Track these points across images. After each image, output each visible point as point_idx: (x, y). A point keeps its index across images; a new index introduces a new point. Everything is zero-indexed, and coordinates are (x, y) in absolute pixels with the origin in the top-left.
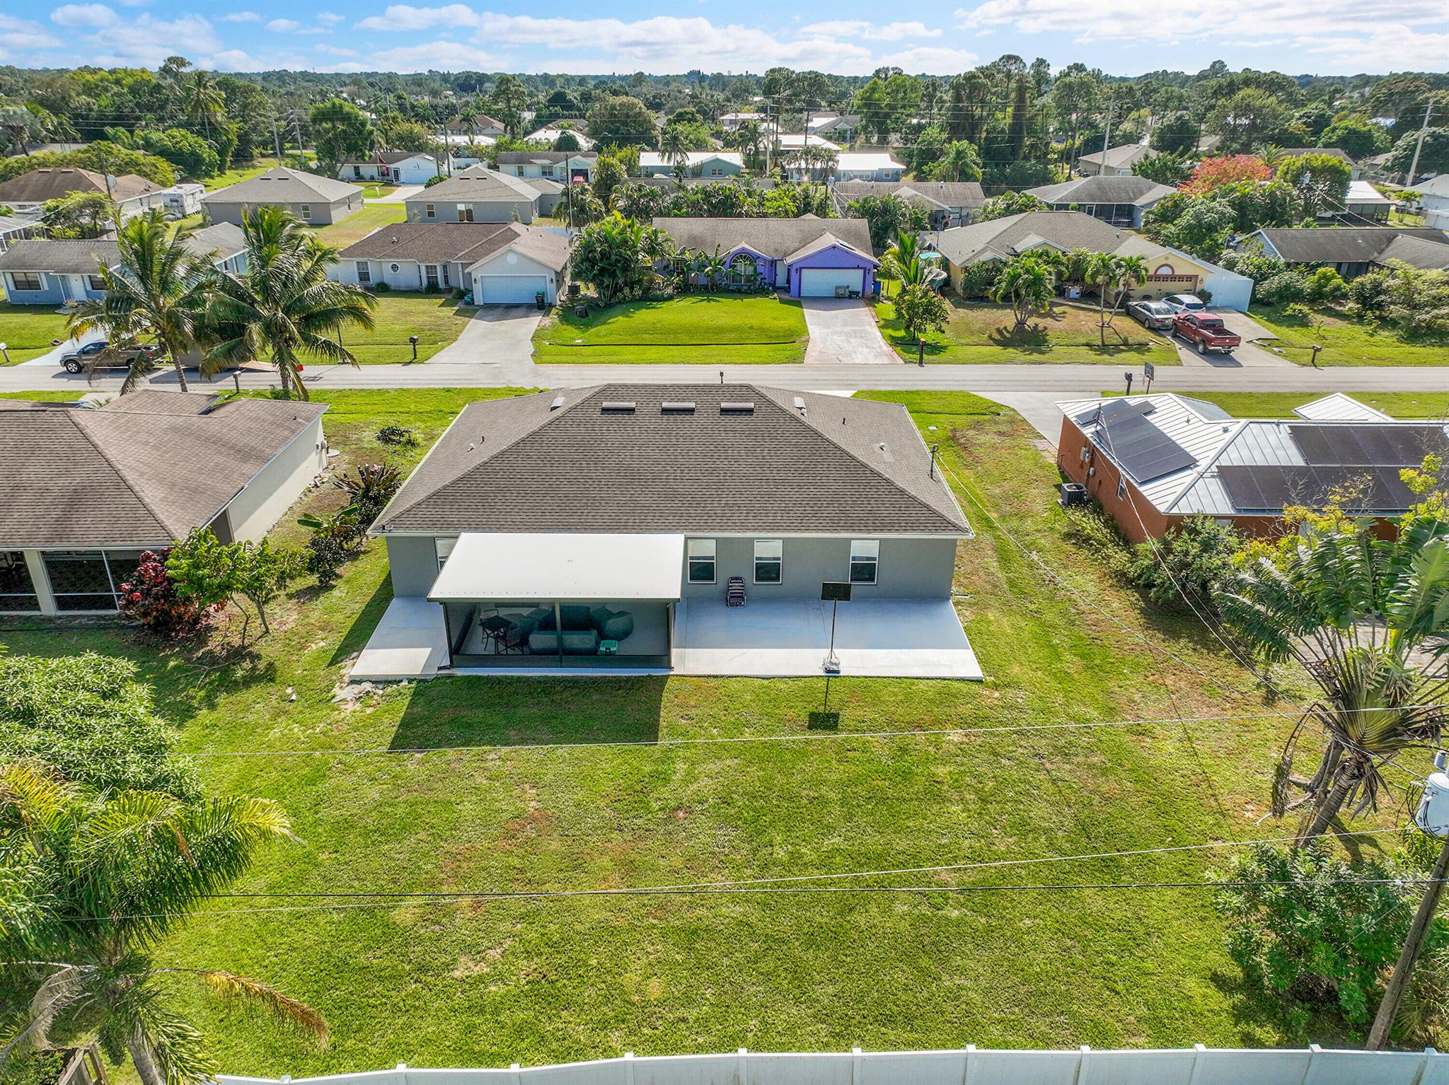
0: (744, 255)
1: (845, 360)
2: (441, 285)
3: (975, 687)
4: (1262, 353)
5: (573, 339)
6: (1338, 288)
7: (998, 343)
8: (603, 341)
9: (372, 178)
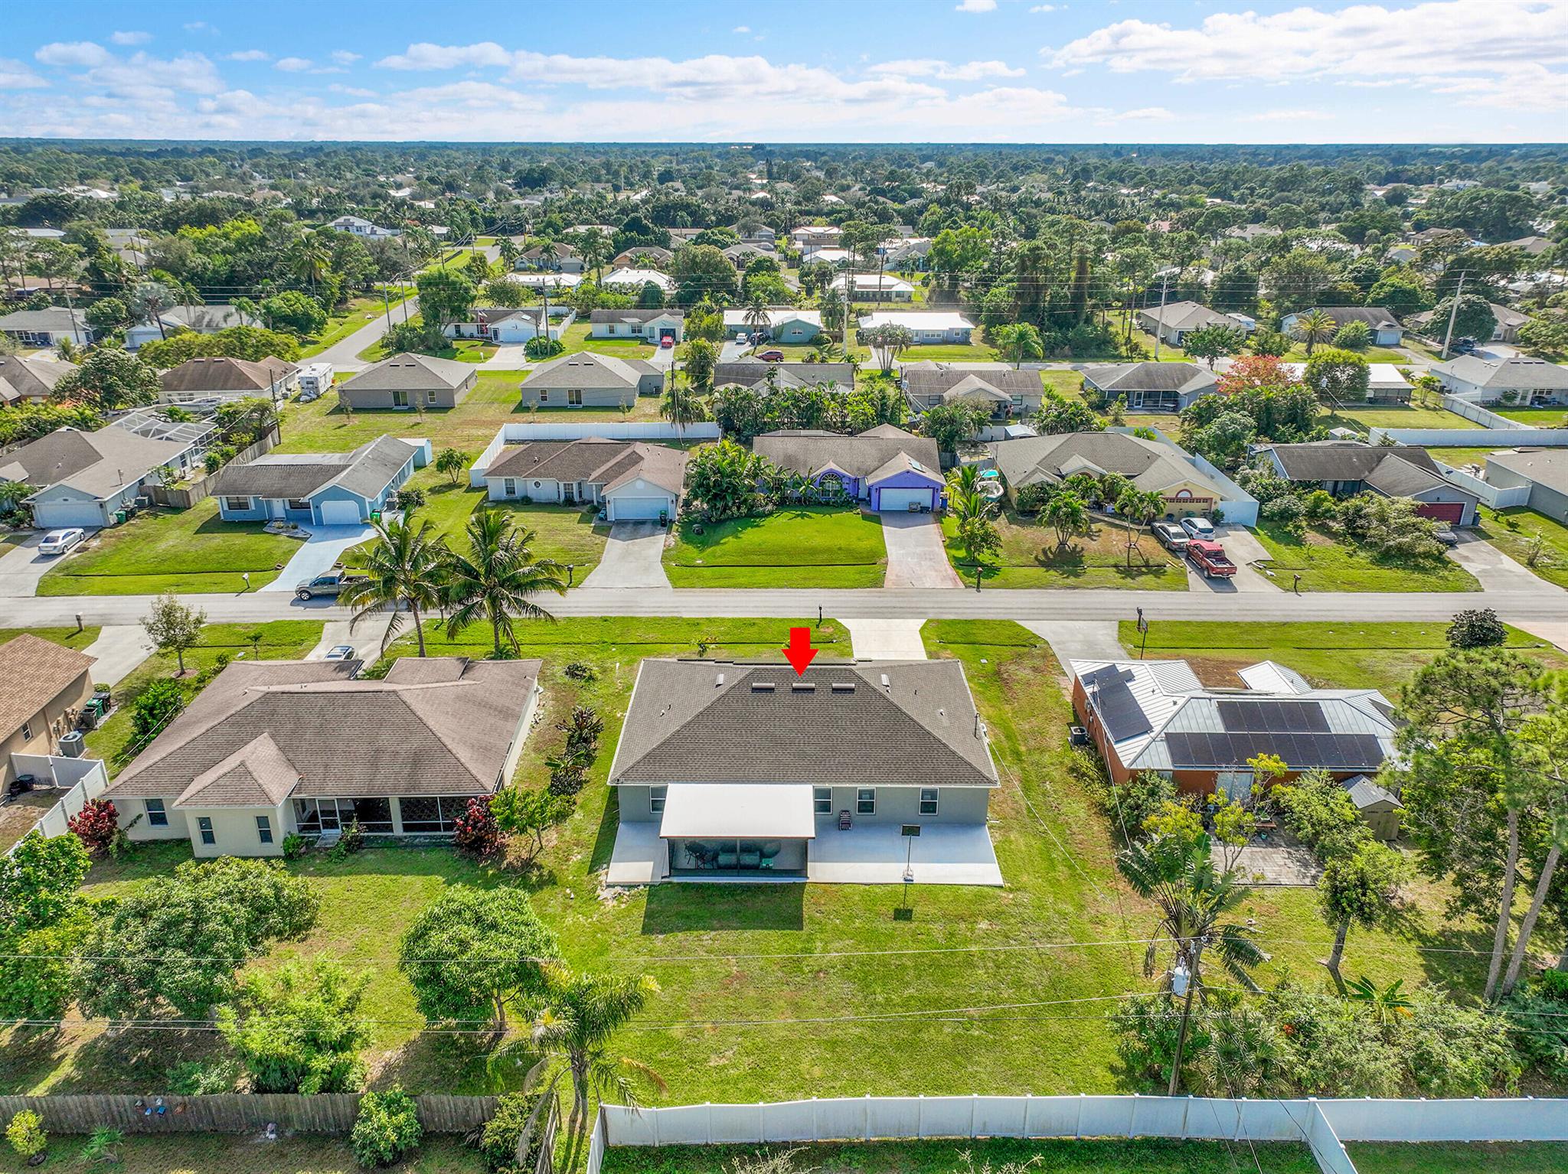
0: (833, 475)
1: (917, 584)
2: (576, 499)
3: (998, 891)
4: (1257, 577)
5: (694, 559)
6: (1328, 511)
7: (1042, 564)
8: (719, 561)
9: (472, 336)
